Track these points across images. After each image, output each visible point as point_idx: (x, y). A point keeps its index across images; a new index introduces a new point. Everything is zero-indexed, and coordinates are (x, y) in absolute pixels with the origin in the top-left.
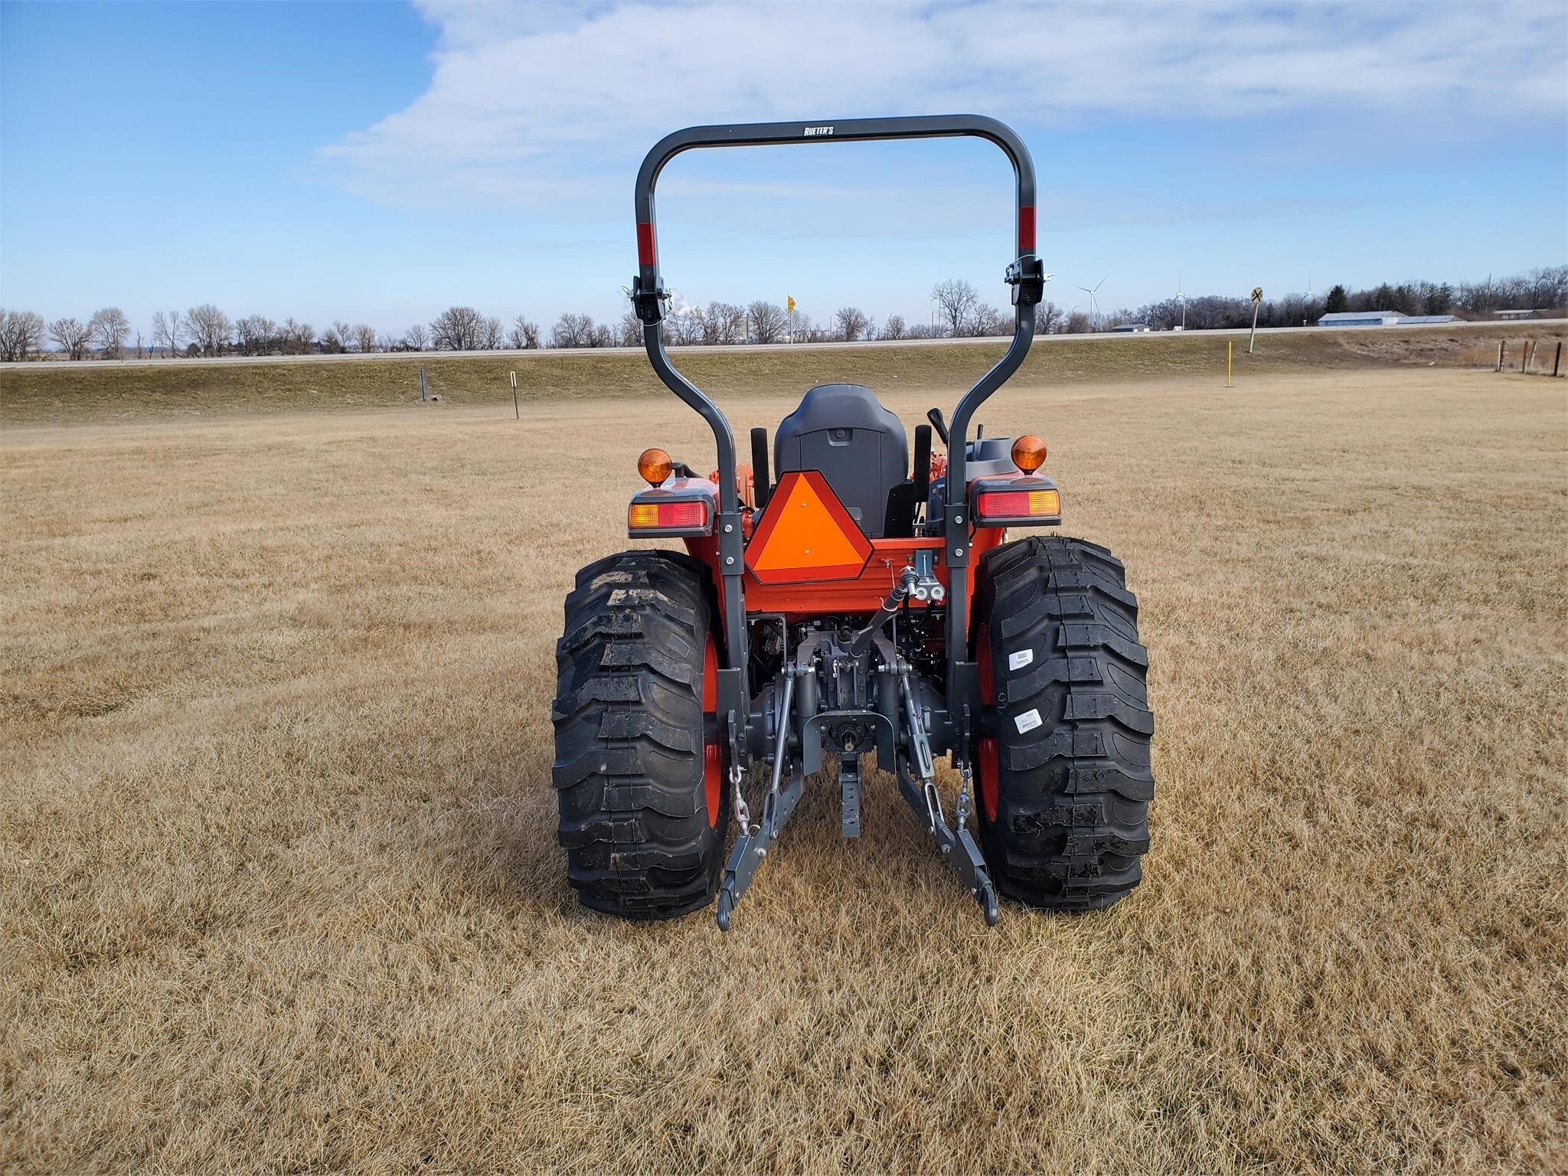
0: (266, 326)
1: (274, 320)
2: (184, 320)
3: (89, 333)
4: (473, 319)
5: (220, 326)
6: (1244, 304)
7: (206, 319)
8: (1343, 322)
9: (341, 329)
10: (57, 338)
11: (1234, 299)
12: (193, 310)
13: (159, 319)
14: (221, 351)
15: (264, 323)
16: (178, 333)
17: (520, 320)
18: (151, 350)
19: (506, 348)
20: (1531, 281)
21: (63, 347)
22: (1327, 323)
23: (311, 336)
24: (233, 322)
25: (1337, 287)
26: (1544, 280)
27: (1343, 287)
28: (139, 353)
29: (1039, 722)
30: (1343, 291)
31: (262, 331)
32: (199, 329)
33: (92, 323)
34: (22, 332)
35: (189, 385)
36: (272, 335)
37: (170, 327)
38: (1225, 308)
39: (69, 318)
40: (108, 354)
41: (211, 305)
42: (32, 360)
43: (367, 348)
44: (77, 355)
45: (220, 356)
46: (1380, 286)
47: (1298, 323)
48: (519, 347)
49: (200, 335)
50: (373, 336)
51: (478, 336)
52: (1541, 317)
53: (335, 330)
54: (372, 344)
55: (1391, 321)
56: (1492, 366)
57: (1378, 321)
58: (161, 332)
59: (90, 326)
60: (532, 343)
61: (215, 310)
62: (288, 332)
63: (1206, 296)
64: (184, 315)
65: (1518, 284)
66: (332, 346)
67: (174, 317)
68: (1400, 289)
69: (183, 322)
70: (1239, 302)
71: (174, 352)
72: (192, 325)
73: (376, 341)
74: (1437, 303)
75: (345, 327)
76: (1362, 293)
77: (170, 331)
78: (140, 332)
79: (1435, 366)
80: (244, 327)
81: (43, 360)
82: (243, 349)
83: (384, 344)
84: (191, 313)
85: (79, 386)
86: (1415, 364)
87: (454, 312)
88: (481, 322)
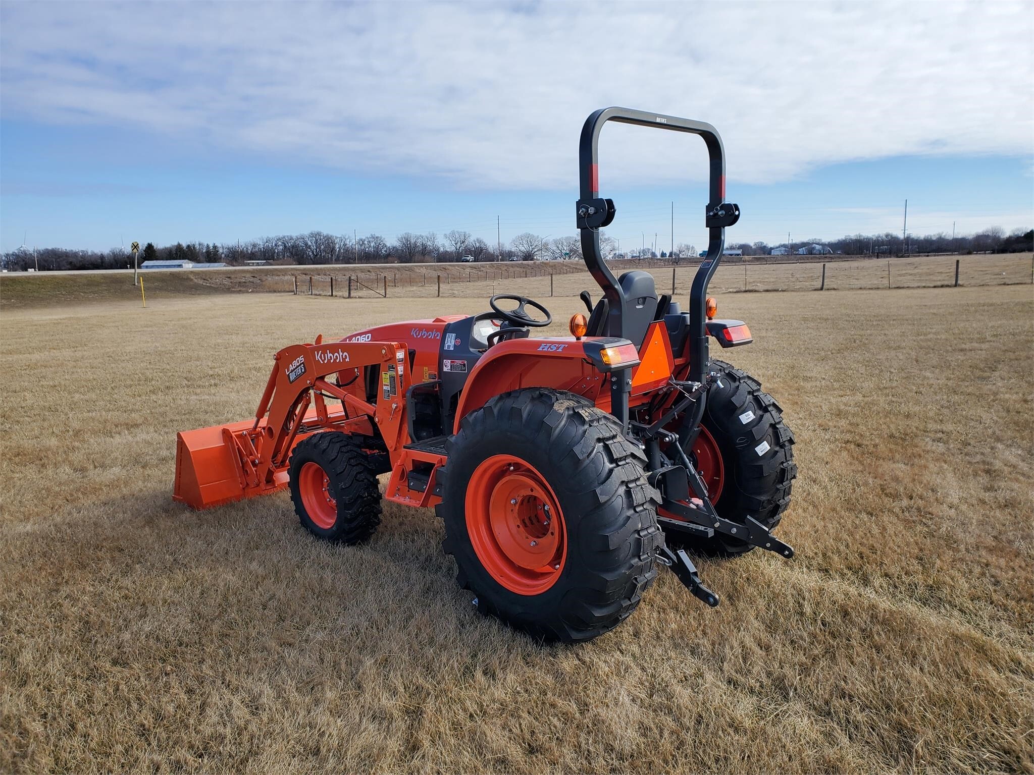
6: (81, 254)
8: (158, 267)
11: (72, 251)
20: (261, 244)
22: (147, 267)
25: (149, 244)
26: (267, 244)
27: (153, 244)
29: (769, 448)
30: (153, 247)
38: (66, 256)
46: (176, 244)
47: (124, 267)
52: (271, 265)
55: (188, 266)
56: (293, 291)
57: (180, 266)
63: (50, 248)
65: (254, 246)
68: (188, 246)
70: (77, 252)
74: (212, 256)
76: (166, 249)
79: (252, 292)
86: (240, 291)
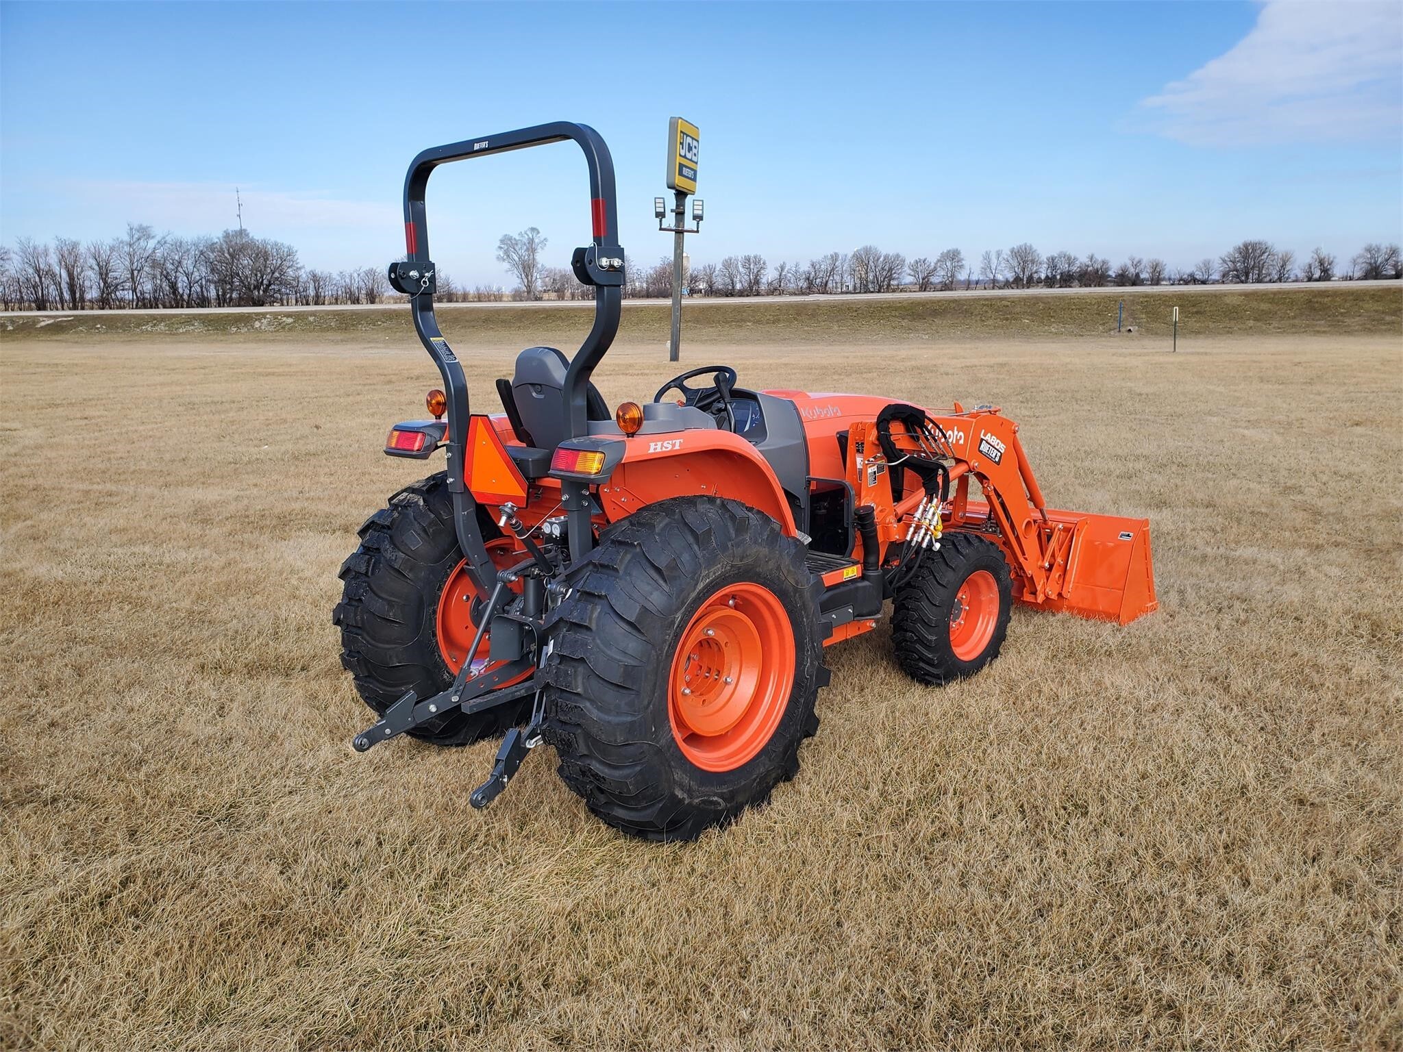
0: (1070, 261)
1: (1077, 256)
2: (1006, 257)
3: (935, 269)
4: (1264, 253)
5: (1033, 262)
7: (1023, 256)
9: (1135, 263)
10: (913, 273)
12: (1014, 248)
13: (987, 258)
14: (1031, 282)
15: (1069, 258)
16: (999, 268)
17: (1317, 251)
18: (977, 282)
19: (1296, 281)
21: (915, 281)
23: (1107, 269)
24: (1044, 258)
28: (968, 285)
31: (1067, 266)
32: (1015, 264)
33: (938, 261)
34: (890, 269)
35: (930, 314)
36: (1074, 269)
37: (994, 262)
39: (922, 258)
40: (946, 287)
41: (1028, 244)
42: (894, 291)
43: (1156, 281)
44: (924, 286)
45: (1028, 288)
48: (1310, 279)
49: (1016, 269)
50: (1164, 270)
51: (1268, 269)
53: (1129, 263)
54: (1162, 276)
58: (987, 267)
59: (936, 264)
60: (1326, 275)
61: (1031, 248)
62: (1088, 266)
64: (1006, 253)
66: (1123, 279)
67: (999, 254)
69: (1004, 259)
71: (994, 284)
72: (1011, 261)
73: (1165, 274)
75: (1139, 262)
77: (993, 267)
78: (972, 268)
80: (1052, 264)
81: (901, 291)
82: (1050, 282)
83: (1173, 277)
84: (1012, 251)
85: (855, 314)
87: (1246, 246)
88: (1273, 255)
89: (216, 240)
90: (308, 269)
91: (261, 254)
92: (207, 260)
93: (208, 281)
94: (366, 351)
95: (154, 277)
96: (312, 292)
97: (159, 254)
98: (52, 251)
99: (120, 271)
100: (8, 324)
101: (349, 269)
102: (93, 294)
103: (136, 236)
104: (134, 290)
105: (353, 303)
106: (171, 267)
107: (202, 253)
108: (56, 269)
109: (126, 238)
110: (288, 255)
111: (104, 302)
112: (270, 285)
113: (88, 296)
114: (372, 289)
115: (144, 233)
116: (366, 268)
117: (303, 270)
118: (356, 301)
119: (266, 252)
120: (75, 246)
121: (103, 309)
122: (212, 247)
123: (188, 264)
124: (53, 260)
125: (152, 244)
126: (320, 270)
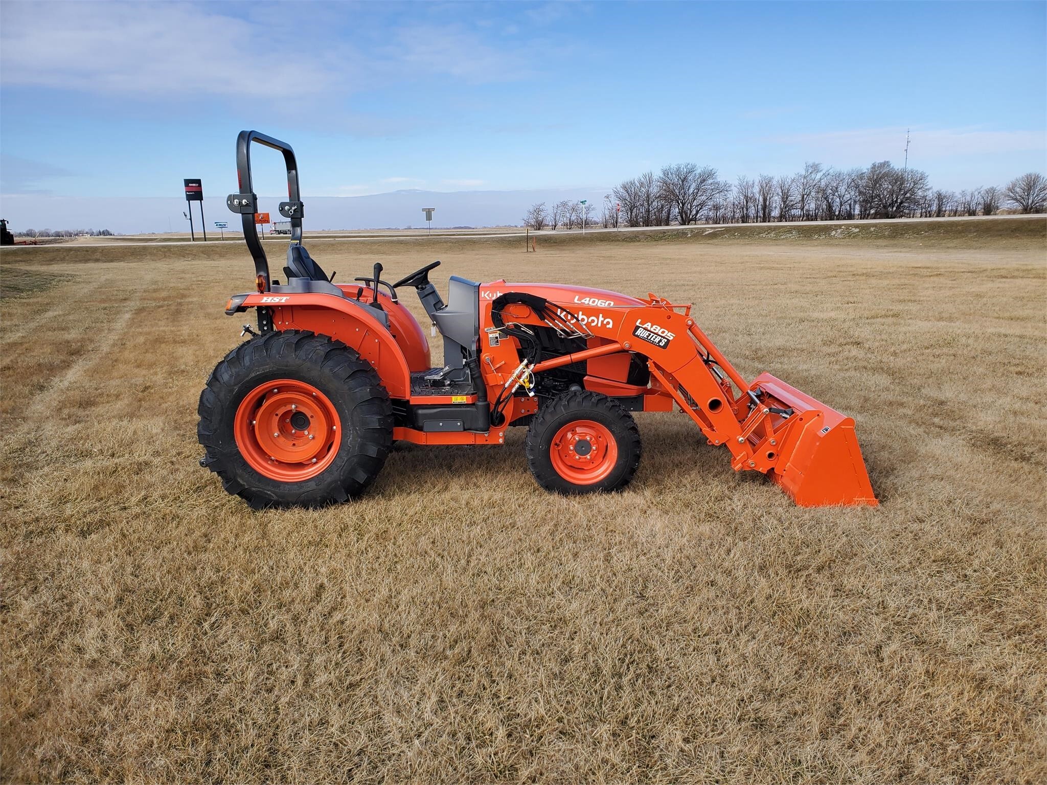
89: (865, 170)
90: (935, 190)
91: (898, 180)
92: (857, 187)
93: (855, 202)
94: (890, 254)
95: (817, 199)
96: (934, 208)
97: (823, 183)
98: (756, 183)
99: (795, 197)
100: (689, 233)
101: (970, 189)
102: (776, 213)
103: (810, 171)
104: (802, 209)
105: (970, 215)
106: (830, 191)
107: (853, 180)
108: (757, 196)
109: (803, 173)
110: (919, 180)
111: (782, 218)
112: (901, 203)
113: (773, 214)
114: (991, 203)
115: (815, 168)
116: (987, 187)
117: (931, 191)
118: (972, 213)
119: (902, 178)
120: (770, 180)
121: (781, 221)
122: (861, 177)
123: (842, 189)
124: (756, 189)
125: (819, 176)
126: (945, 189)
